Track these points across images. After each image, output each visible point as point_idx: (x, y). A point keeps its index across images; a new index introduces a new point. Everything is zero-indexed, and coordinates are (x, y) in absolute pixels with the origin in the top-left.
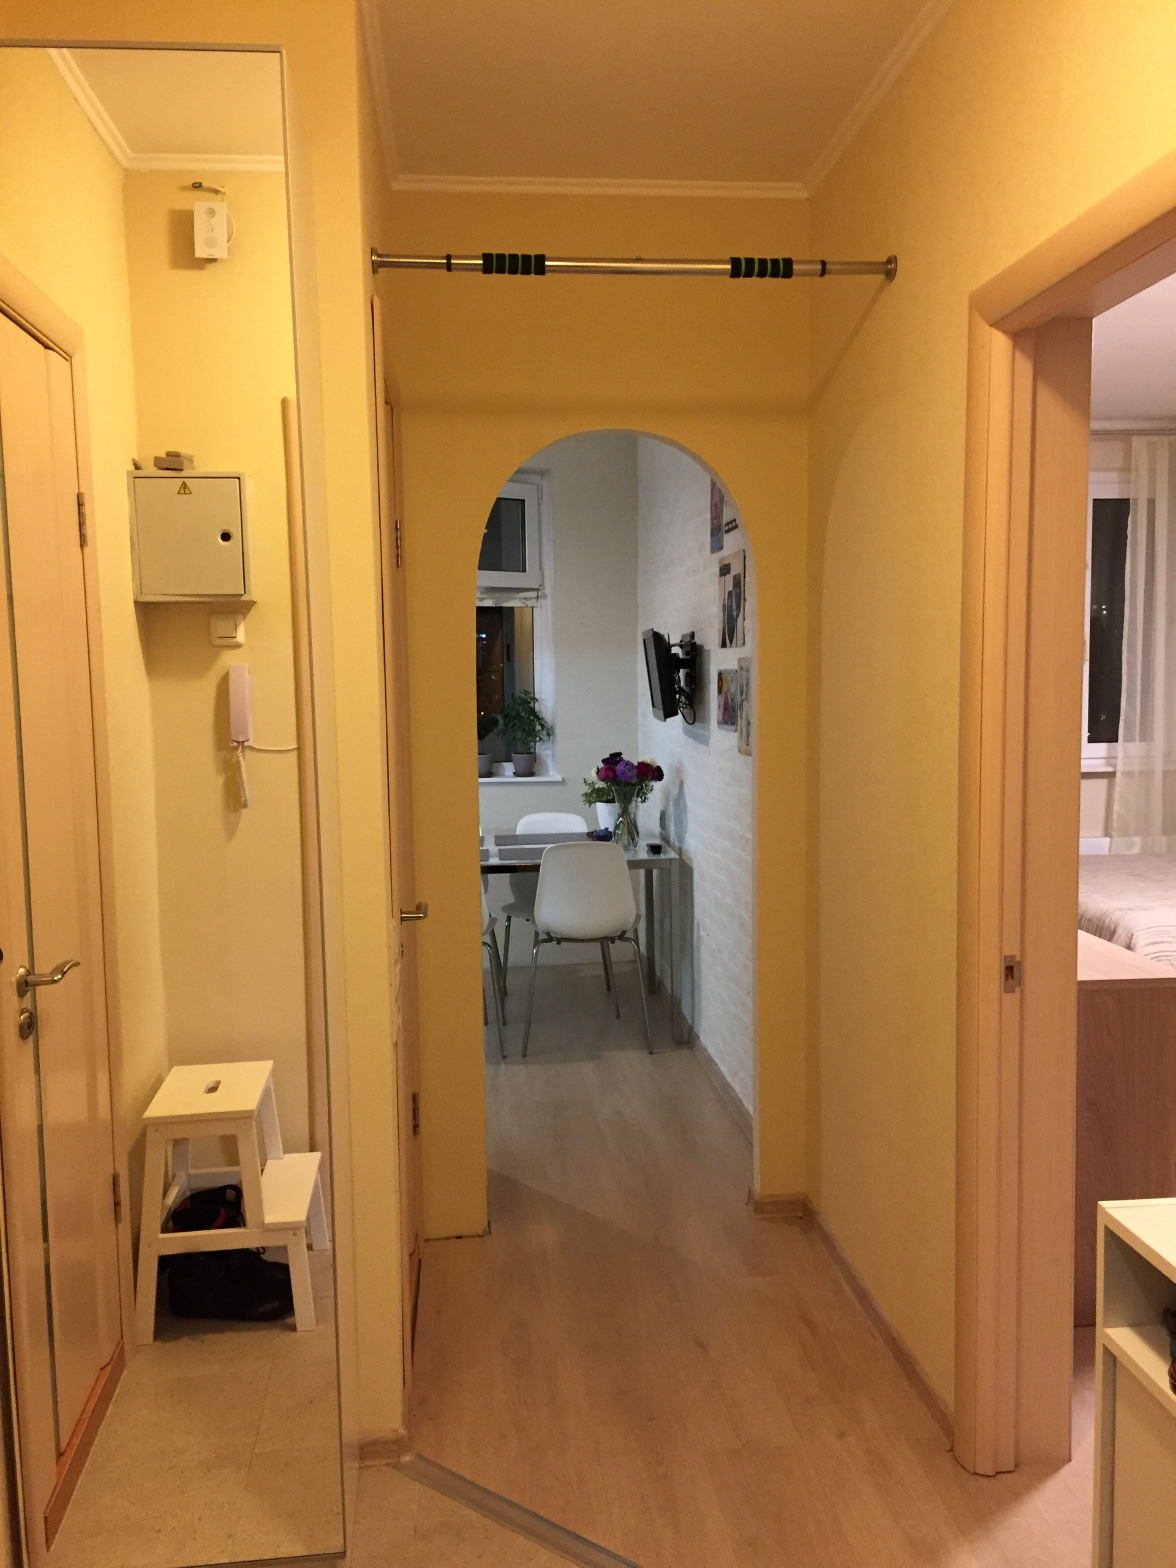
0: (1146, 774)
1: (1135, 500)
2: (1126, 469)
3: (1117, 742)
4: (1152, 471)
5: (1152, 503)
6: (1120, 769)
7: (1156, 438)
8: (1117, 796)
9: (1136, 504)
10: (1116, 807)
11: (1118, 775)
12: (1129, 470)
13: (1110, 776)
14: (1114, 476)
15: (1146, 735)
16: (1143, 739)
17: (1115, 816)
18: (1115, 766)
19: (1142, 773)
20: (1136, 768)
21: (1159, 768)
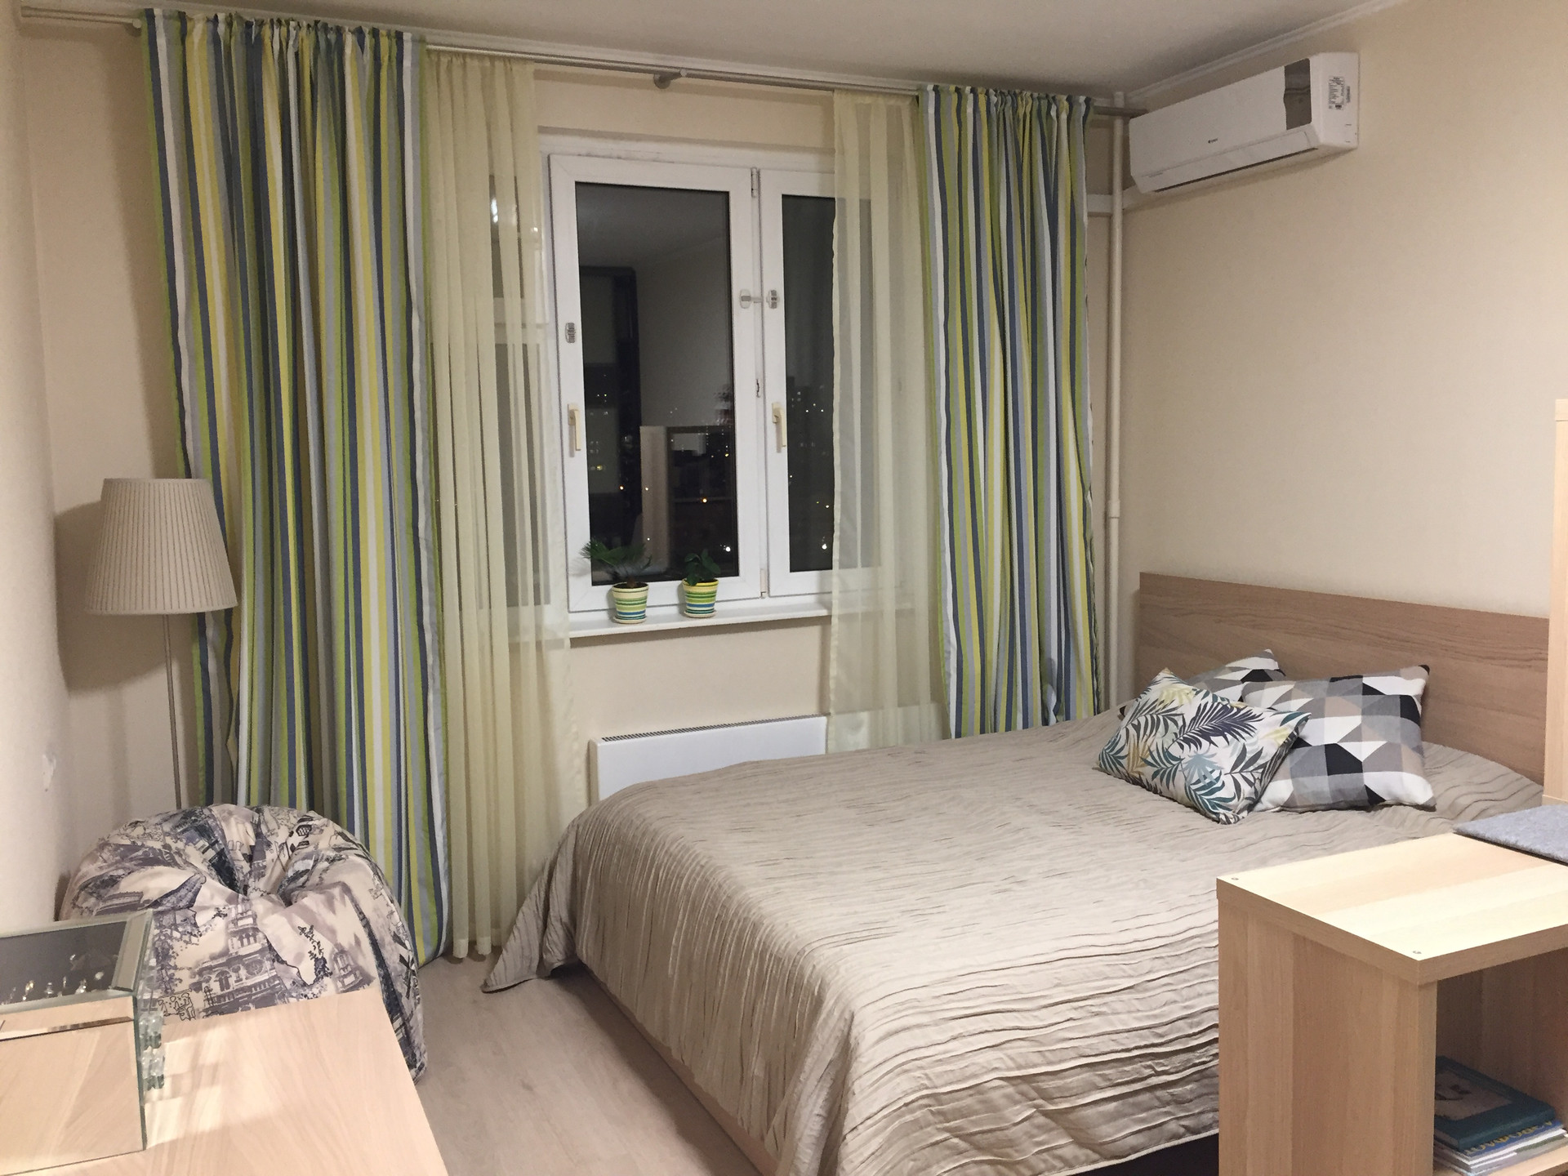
0: (873, 617)
1: (843, 200)
2: (827, 151)
3: (831, 568)
4: (865, 155)
5: (866, 206)
6: (836, 612)
7: (868, 100)
8: (833, 655)
9: (843, 208)
10: (833, 671)
11: (835, 621)
12: (832, 152)
13: (824, 621)
14: (810, 161)
15: (870, 558)
16: (866, 564)
17: (832, 684)
18: (829, 607)
19: (867, 616)
20: (860, 609)
21: (889, 607)
